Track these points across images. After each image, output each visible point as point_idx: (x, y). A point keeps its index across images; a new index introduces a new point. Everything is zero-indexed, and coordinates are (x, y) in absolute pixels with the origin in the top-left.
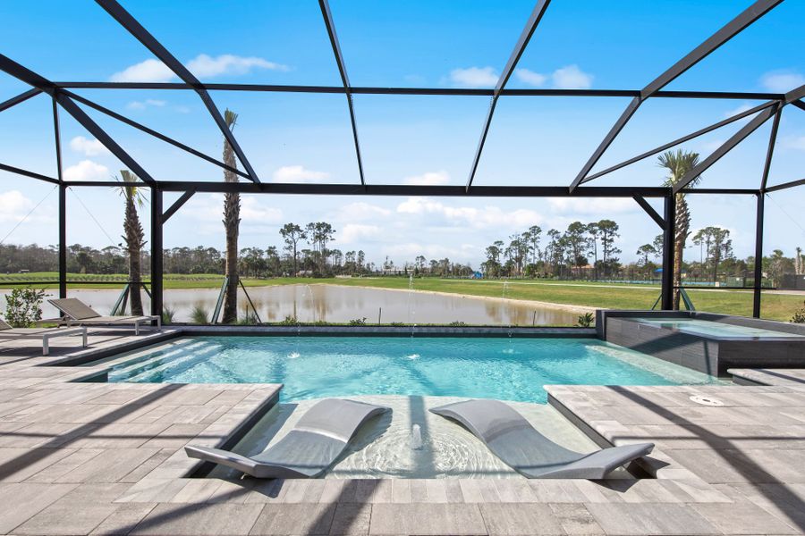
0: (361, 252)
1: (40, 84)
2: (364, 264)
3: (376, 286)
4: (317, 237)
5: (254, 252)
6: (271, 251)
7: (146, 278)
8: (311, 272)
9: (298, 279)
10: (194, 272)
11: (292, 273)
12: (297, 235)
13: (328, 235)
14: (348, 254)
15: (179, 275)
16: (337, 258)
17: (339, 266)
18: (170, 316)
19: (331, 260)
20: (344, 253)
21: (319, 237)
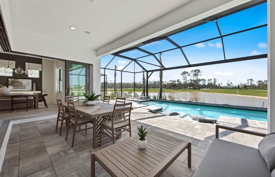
0: (215, 79)
1: (132, 59)
2: (217, 84)
3: (219, 93)
4: (194, 75)
5: (173, 81)
6: (178, 81)
7: (146, 89)
8: (192, 87)
9: (188, 90)
10: (157, 88)
11: (186, 88)
12: (187, 75)
13: (199, 74)
14: (208, 80)
15: (154, 89)
16: (204, 82)
17: (205, 85)
18: (150, 97)
19: (201, 83)
20: (207, 80)
21: (195, 75)
